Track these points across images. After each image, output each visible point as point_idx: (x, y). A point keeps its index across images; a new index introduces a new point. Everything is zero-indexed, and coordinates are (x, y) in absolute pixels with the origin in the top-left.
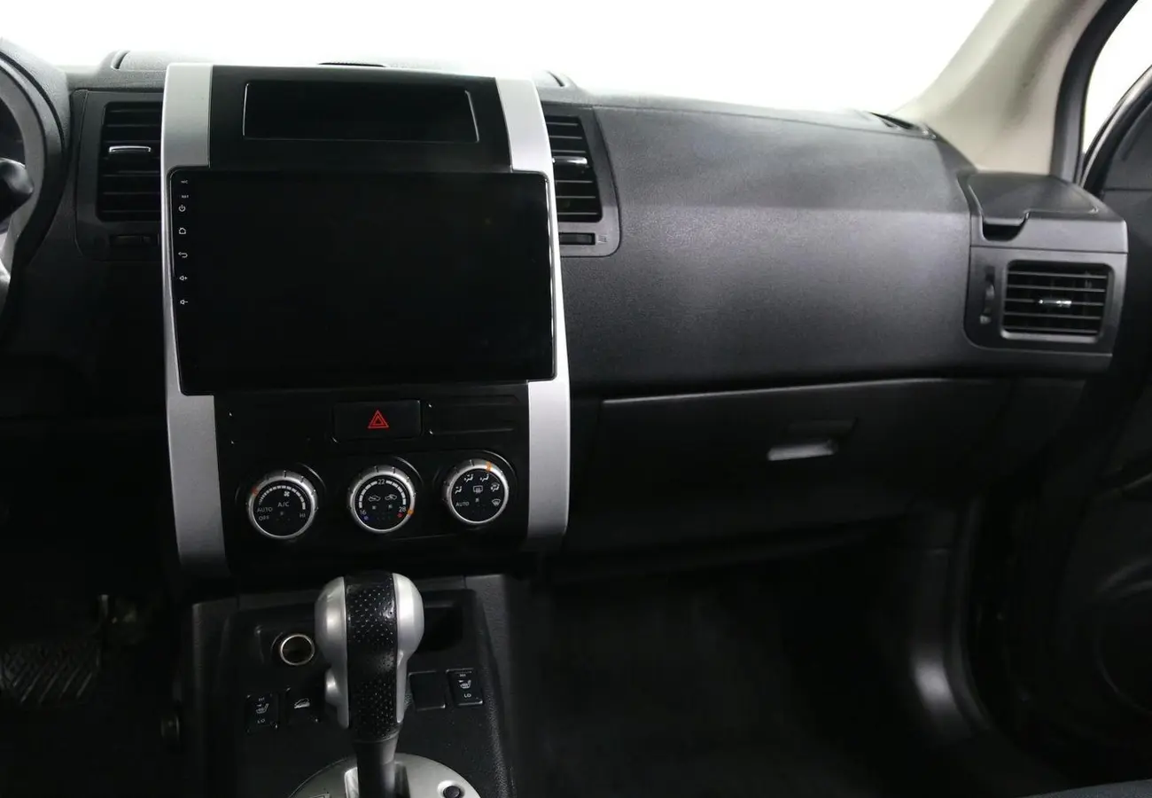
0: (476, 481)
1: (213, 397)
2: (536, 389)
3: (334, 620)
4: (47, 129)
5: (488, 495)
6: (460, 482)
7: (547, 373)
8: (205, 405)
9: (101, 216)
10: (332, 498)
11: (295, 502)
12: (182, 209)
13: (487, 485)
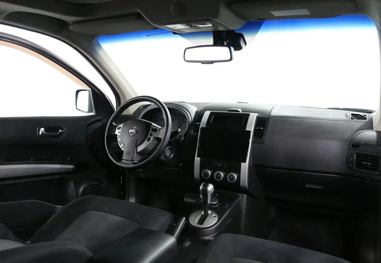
0: (231, 176)
1: (200, 158)
2: (242, 164)
3: (201, 187)
4: (190, 120)
5: (233, 178)
6: (229, 175)
7: (245, 162)
8: (199, 159)
9: (194, 132)
10: (212, 174)
11: (208, 174)
12: (201, 133)
13: (233, 177)
